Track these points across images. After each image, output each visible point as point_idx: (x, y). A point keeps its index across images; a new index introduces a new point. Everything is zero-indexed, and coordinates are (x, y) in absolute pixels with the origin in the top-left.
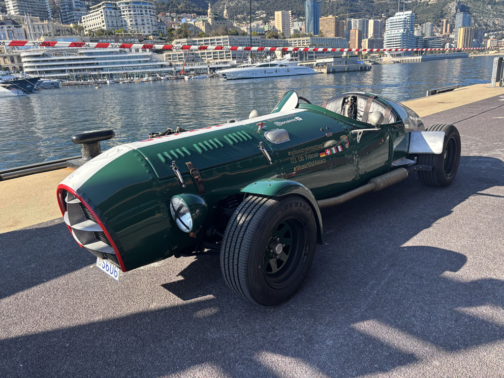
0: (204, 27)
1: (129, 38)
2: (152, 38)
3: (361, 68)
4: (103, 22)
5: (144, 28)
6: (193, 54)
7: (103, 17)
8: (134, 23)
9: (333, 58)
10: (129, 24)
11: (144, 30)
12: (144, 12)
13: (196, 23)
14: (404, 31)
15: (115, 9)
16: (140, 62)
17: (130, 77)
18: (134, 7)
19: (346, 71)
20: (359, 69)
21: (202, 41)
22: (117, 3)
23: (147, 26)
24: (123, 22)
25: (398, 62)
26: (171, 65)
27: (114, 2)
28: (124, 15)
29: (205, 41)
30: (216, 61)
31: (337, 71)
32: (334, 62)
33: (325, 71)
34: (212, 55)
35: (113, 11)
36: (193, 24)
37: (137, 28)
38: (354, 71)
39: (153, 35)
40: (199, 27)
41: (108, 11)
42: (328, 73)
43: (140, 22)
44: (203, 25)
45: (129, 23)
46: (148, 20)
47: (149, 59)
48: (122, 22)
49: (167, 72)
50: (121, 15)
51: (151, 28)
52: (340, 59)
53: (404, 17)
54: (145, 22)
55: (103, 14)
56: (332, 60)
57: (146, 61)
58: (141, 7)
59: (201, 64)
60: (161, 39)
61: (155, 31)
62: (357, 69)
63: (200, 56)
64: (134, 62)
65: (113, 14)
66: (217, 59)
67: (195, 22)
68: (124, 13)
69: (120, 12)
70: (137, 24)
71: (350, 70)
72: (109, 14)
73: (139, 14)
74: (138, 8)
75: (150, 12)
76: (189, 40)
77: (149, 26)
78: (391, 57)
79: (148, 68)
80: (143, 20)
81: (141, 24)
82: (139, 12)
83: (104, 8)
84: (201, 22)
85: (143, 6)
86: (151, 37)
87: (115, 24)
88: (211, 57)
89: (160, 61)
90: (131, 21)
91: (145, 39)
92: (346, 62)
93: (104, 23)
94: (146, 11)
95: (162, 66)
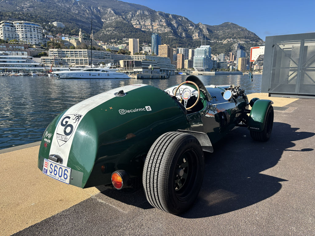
0: (76, 43)
1: (17, 46)
2: (35, 47)
3: (162, 76)
4: (2, 34)
5: (32, 40)
6: (62, 60)
7: (2, 31)
8: (25, 37)
9: (142, 69)
10: (21, 37)
11: (32, 41)
12: (32, 30)
13: (70, 41)
14: (205, 56)
15: (12, 26)
16: (18, 62)
17: (9, 72)
18: (25, 26)
19: (150, 78)
20: (160, 77)
21: (69, 51)
22: (13, 22)
23: (34, 39)
24: (17, 35)
25: (202, 74)
26: (42, 66)
27: (11, 22)
28: (18, 31)
29: (71, 51)
30: (78, 65)
31: (144, 77)
32: (143, 71)
33: (136, 77)
34: (75, 61)
35: (10, 28)
36: (69, 41)
37: (27, 40)
38: (157, 78)
39: (36, 45)
40: (72, 43)
41: (6, 27)
42: (138, 78)
43: (29, 36)
44: (75, 42)
45: (21, 36)
46: (35, 35)
47: (25, 60)
48: (16, 35)
49: (39, 71)
50: (16, 31)
51: (37, 41)
52: (147, 70)
53: (204, 48)
54: (33, 36)
55: (2, 29)
56: (141, 70)
57: (23, 62)
58: (30, 27)
59: (65, 67)
60: (42, 48)
61: (39, 43)
62: (159, 77)
63: (66, 61)
64: (14, 62)
65: (10, 29)
66: (79, 64)
67: (70, 40)
68: (18, 30)
69: (15, 29)
70: (26, 37)
71: (154, 78)
72: (6, 29)
73: (28, 31)
74: (28, 27)
75: (37, 30)
76: (60, 50)
77: (35, 39)
78: (197, 71)
79: (24, 67)
80: (31, 35)
81: (30, 37)
82: (29, 30)
83: (3, 25)
84: (74, 40)
85: (32, 26)
86: (34, 46)
87: (11, 36)
88: (74, 62)
89: (35, 63)
90: (22, 35)
91: (29, 47)
92: (151, 72)
93: (3, 35)
94: (34, 29)
95: (36, 66)
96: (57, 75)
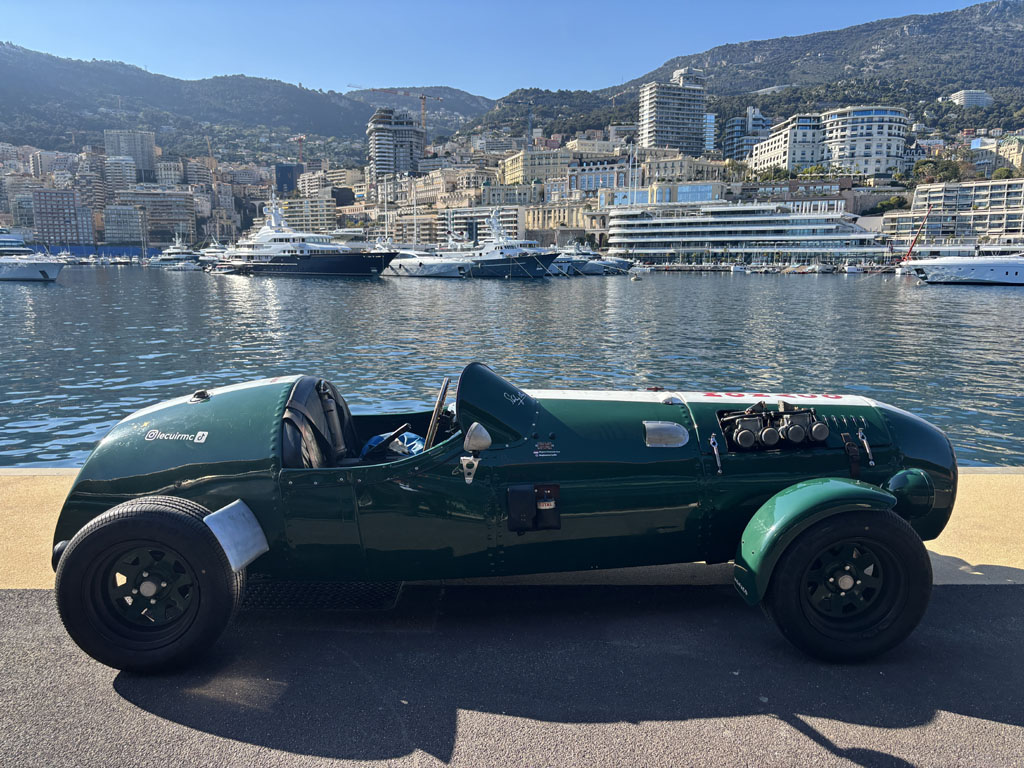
0: (1020, 157)
1: (819, 184)
2: (872, 184)
4: (785, 153)
5: (866, 162)
6: (954, 218)
7: (787, 145)
8: (847, 154)
10: (836, 156)
11: (866, 166)
12: (875, 129)
13: (1001, 149)
15: (817, 127)
16: (814, 232)
17: (785, 261)
18: (854, 121)
21: (986, 188)
22: (822, 115)
23: (875, 157)
24: (826, 151)
26: (883, 242)
27: (817, 115)
28: (831, 138)
29: (993, 187)
30: (1011, 236)
34: (1004, 221)
35: (810, 132)
36: (994, 150)
37: (852, 163)
39: (877, 176)
40: (1006, 156)
41: (800, 132)
43: (860, 149)
44: (1019, 151)
45: (836, 153)
46: (880, 146)
47: (834, 227)
48: (822, 153)
49: (868, 257)
50: (824, 139)
51: (883, 162)
54: (874, 149)
55: (788, 138)
57: (829, 231)
58: (870, 120)
59: (962, 242)
60: (894, 184)
61: (890, 169)
63: (971, 222)
64: (802, 232)
65: (809, 138)
66: (1019, 231)
67: (999, 146)
68: (831, 135)
69: (824, 134)
70: (853, 155)
72: (800, 138)
73: (862, 135)
74: (863, 122)
75: (890, 128)
76: (953, 185)
77: (878, 157)
79: (829, 246)
80: (867, 147)
81: (862, 154)
82: (864, 131)
83: (794, 127)
84: (1015, 145)
85: (876, 117)
86: (871, 181)
87: (808, 157)
88: (1000, 225)
89: (861, 232)
90: (841, 150)
91: (854, 185)
93: (786, 157)
94: (881, 127)
95: (862, 242)
96: (919, 271)
